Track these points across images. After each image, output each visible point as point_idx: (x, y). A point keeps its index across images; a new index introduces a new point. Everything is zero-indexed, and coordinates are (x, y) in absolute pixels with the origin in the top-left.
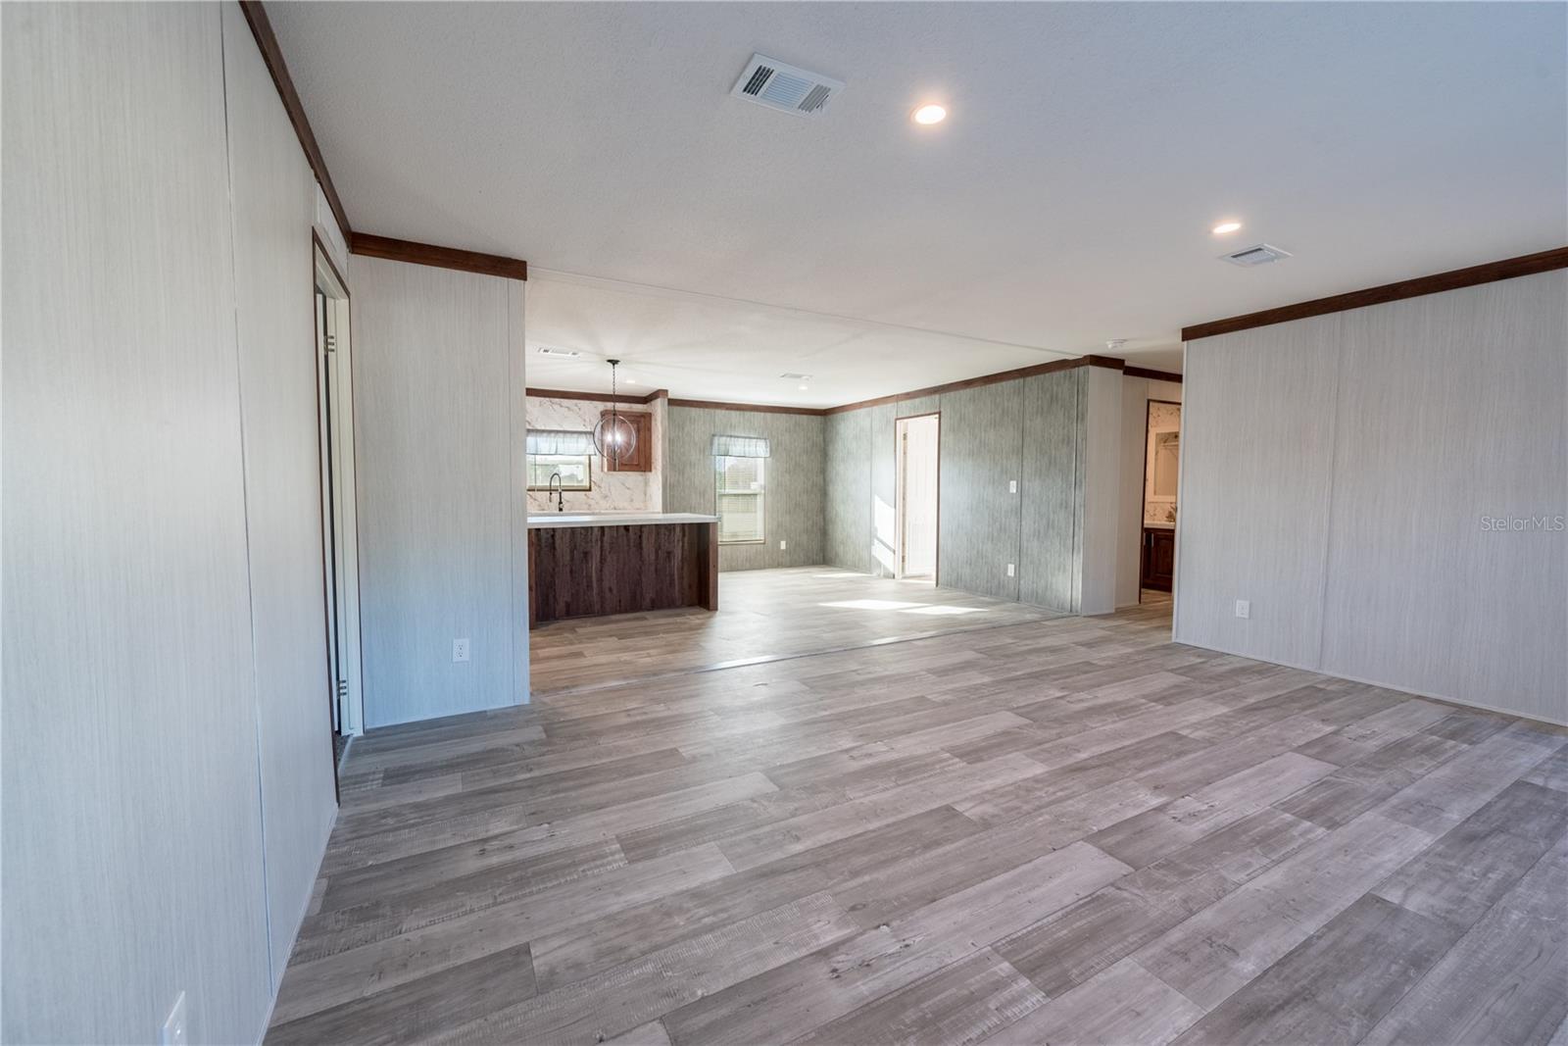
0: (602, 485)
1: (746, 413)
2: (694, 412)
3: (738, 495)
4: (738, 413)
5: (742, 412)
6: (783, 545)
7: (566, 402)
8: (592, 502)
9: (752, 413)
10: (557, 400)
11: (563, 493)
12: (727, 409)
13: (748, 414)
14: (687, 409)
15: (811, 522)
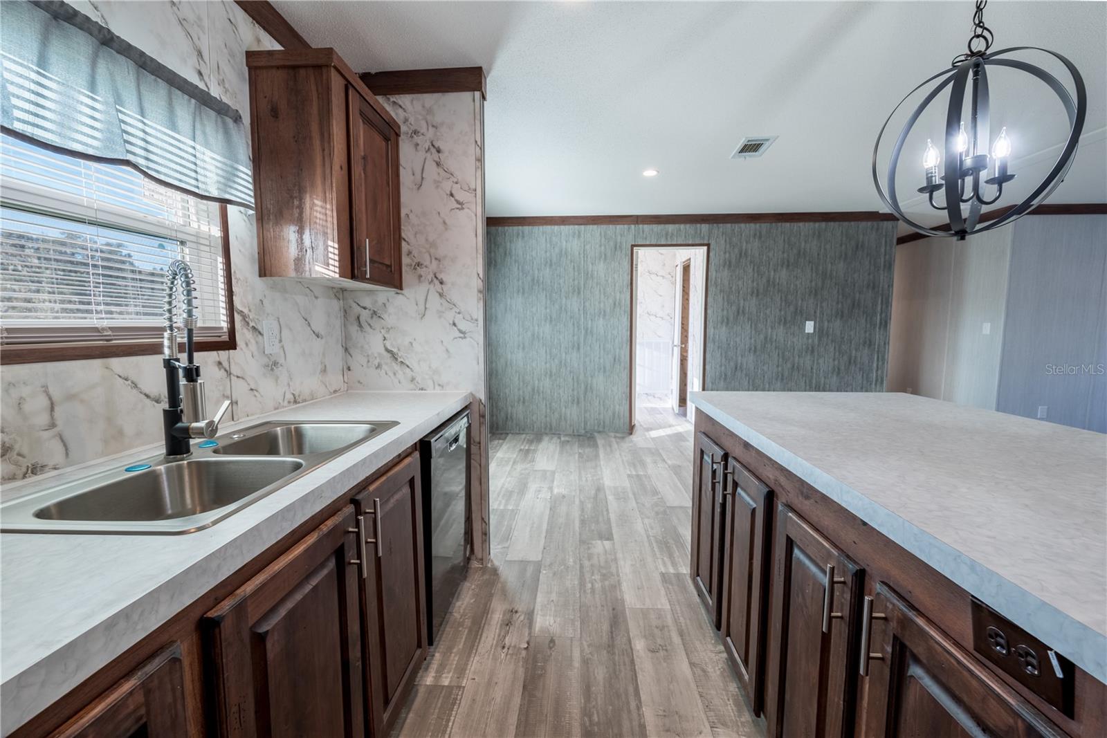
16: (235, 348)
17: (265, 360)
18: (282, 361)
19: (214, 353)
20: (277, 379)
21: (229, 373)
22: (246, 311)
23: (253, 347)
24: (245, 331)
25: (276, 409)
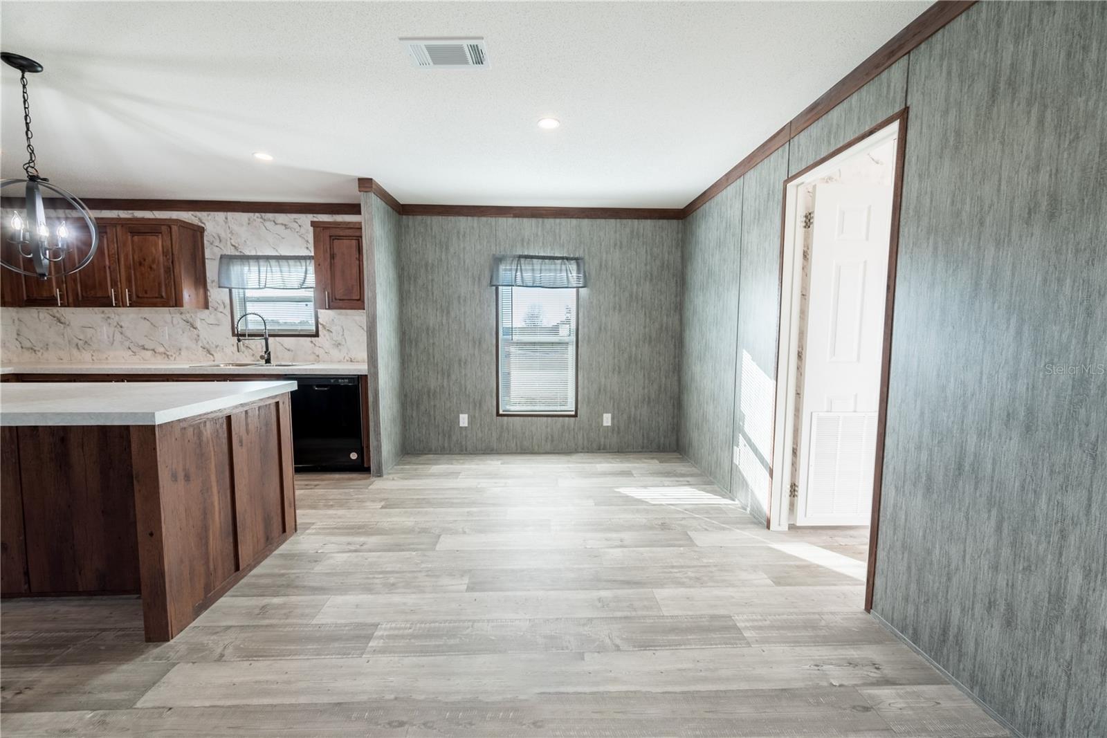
0: (333, 329)
1: (546, 220)
2: (463, 222)
3: (534, 344)
4: (534, 221)
5: (540, 220)
6: (607, 420)
7: (281, 218)
8: (318, 351)
9: (558, 220)
10: (270, 216)
11: (271, 340)
12: (515, 216)
13: (550, 222)
14: (452, 219)
15: (656, 386)
16: (318, 337)
17: (334, 342)
18: (344, 343)
19: (309, 339)
20: (340, 351)
21: (315, 345)
22: (324, 324)
23: (328, 337)
24: (324, 331)
25: (339, 362)
